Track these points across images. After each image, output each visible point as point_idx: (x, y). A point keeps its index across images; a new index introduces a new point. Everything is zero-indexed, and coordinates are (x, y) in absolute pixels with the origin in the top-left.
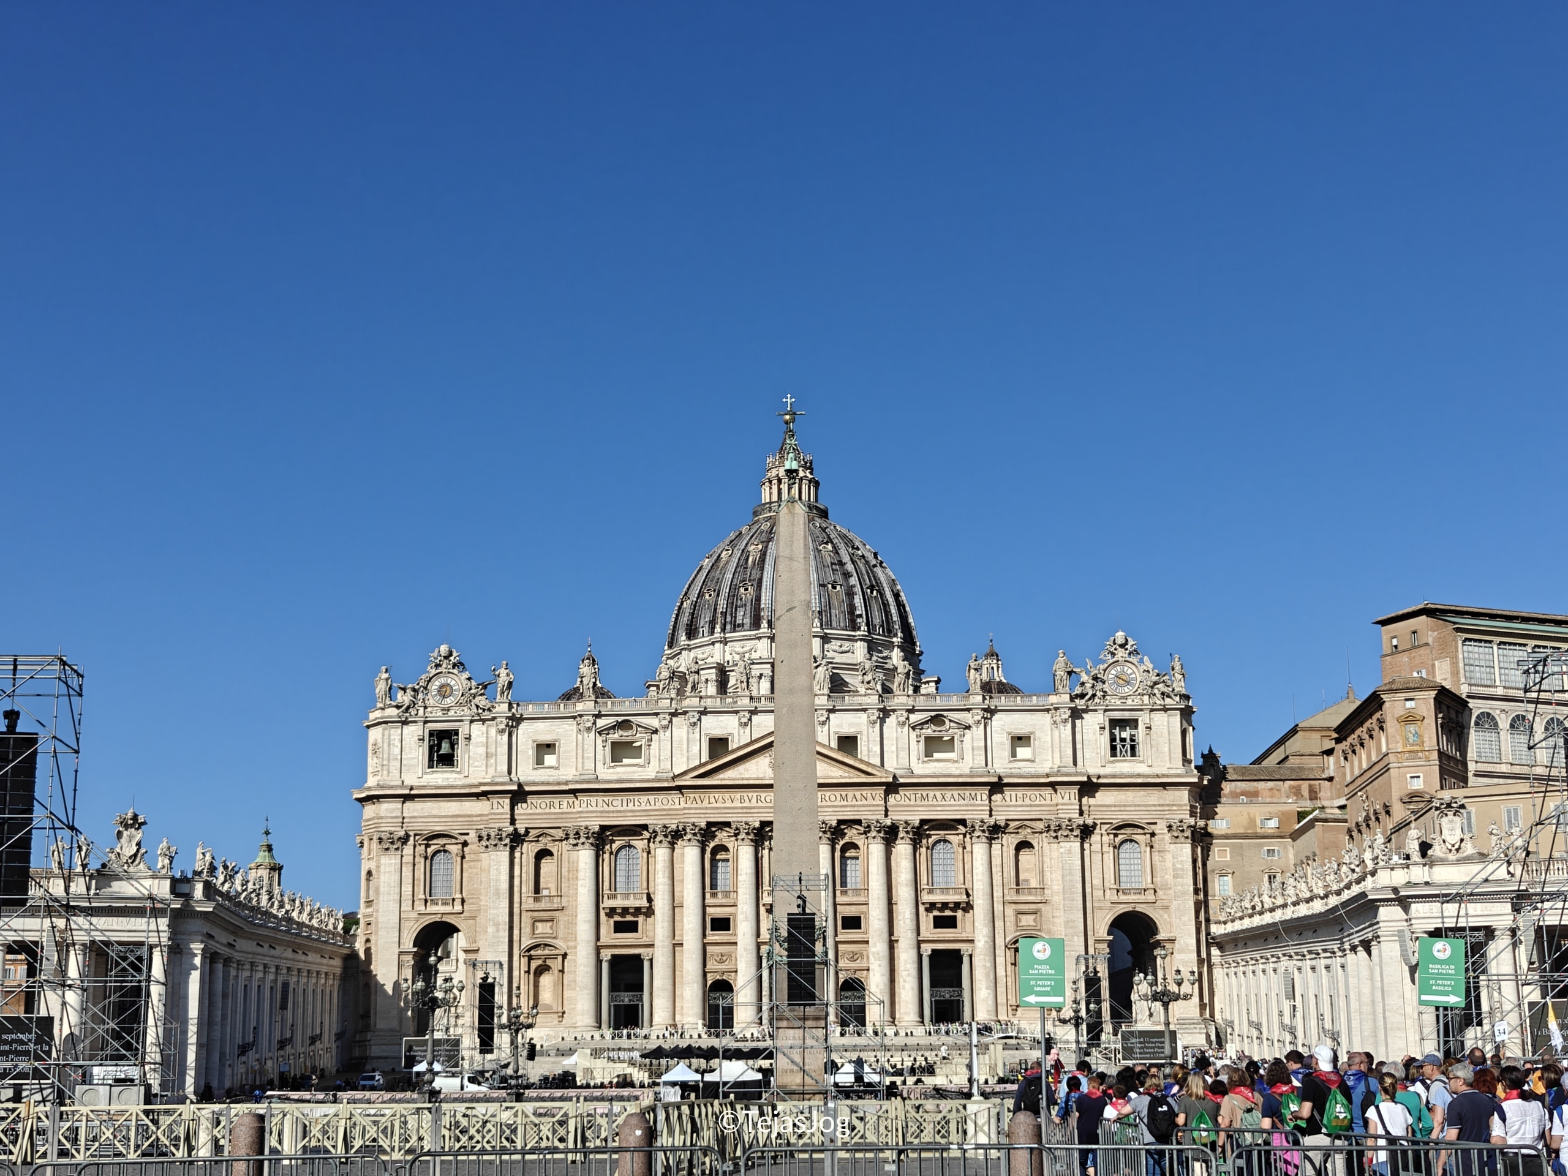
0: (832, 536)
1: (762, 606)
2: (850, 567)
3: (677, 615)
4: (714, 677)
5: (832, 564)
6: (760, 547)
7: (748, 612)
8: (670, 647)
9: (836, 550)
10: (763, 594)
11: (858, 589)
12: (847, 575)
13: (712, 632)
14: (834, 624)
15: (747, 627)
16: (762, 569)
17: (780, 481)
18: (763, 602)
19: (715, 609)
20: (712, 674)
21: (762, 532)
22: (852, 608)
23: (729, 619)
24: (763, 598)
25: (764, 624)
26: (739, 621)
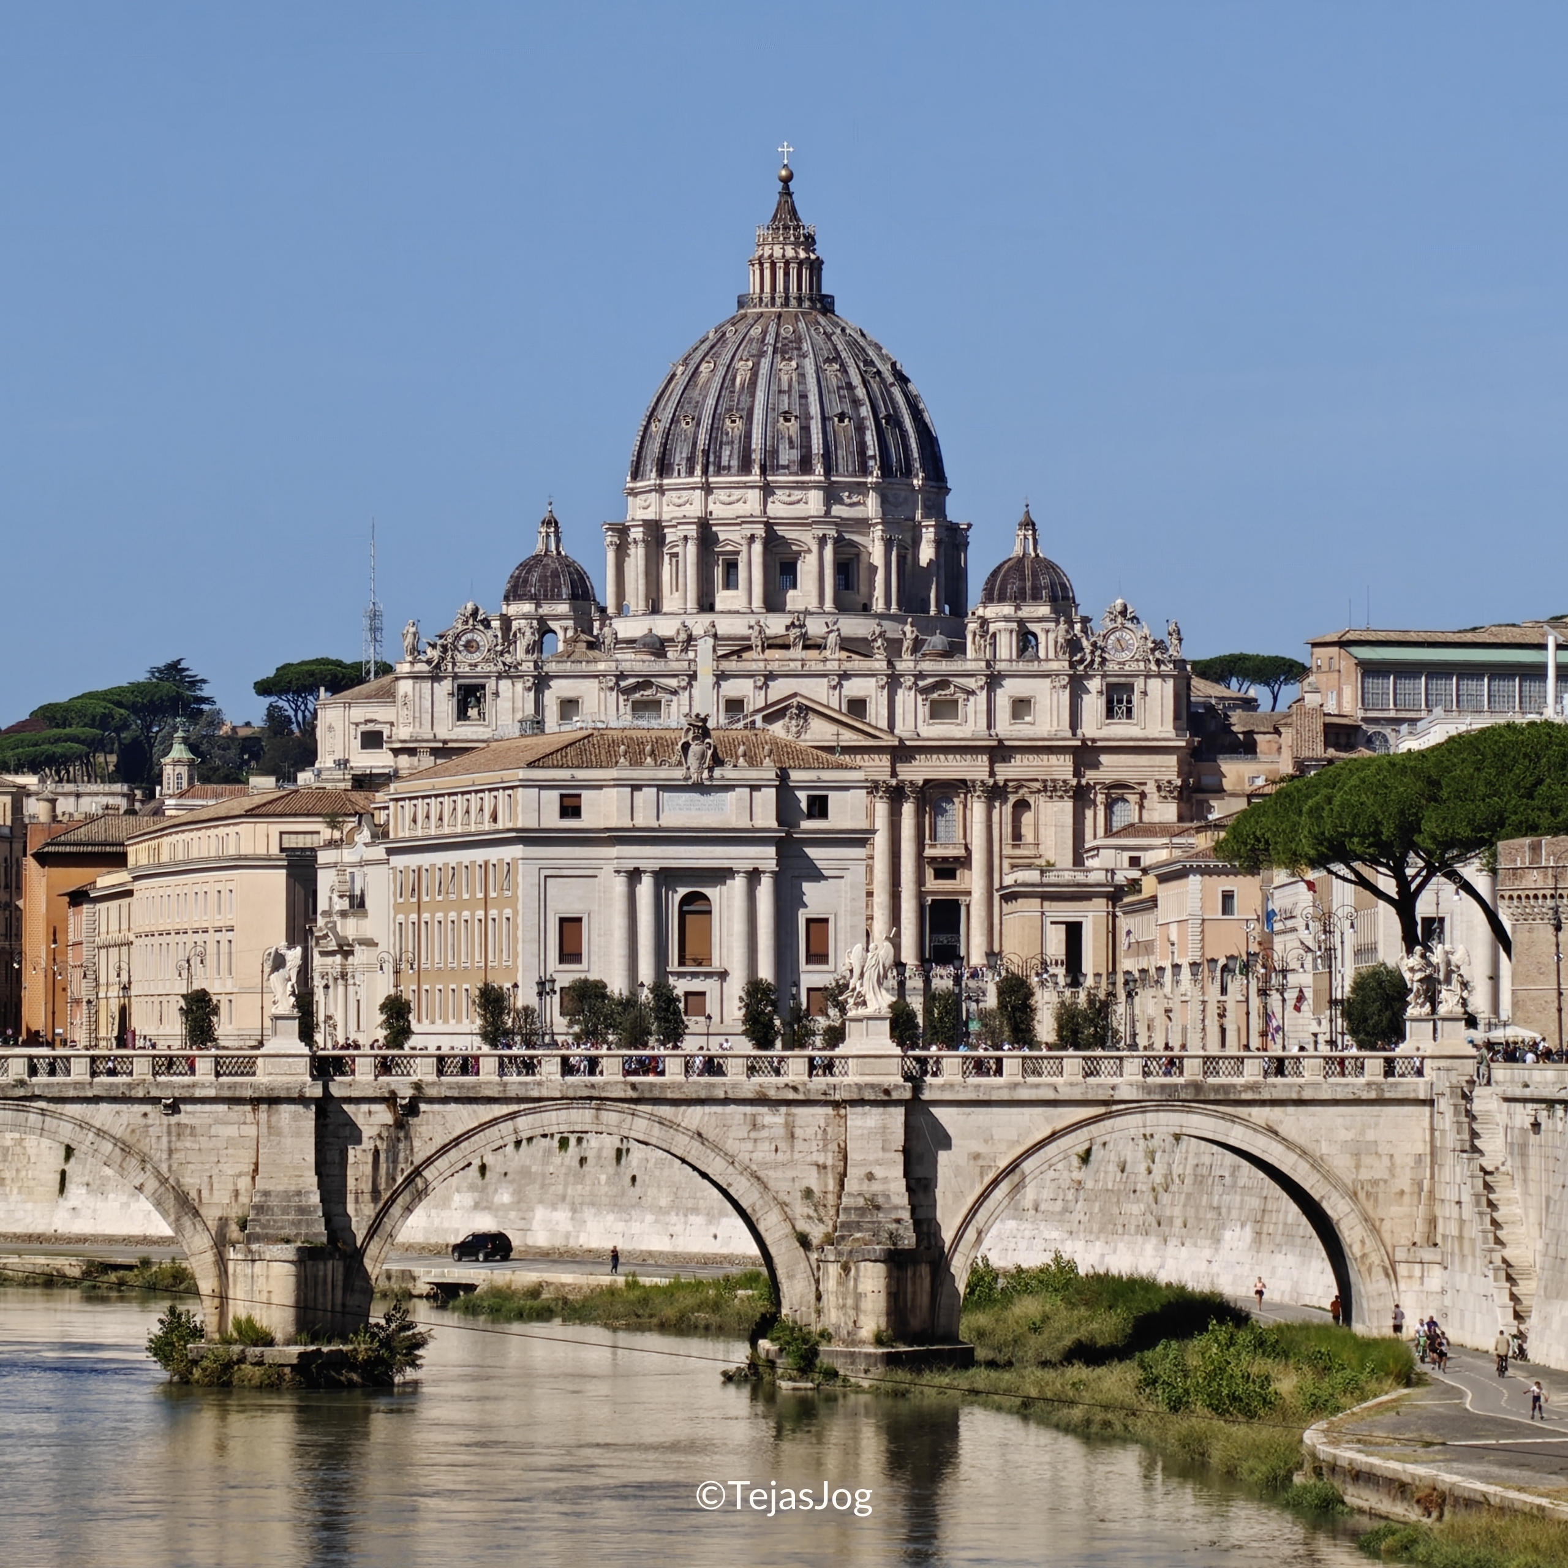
0: (840, 347)
1: (754, 446)
2: (861, 392)
3: (643, 438)
4: (694, 534)
5: (839, 388)
6: (750, 364)
7: (736, 451)
8: (635, 476)
9: (844, 369)
10: (754, 431)
11: (870, 423)
12: (856, 403)
13: (691, 472)
14: (841, 468)
15: (734, 470)
16: (753, 395)
17: (773, 265)
18: (754, 441)
19: (695, 444)
20: (692, 531)
21: (751, 340)
22: (862, 446)
23: (711, 459)
24: (754, 436)
25: (756, 470)
26: (724, 462)
